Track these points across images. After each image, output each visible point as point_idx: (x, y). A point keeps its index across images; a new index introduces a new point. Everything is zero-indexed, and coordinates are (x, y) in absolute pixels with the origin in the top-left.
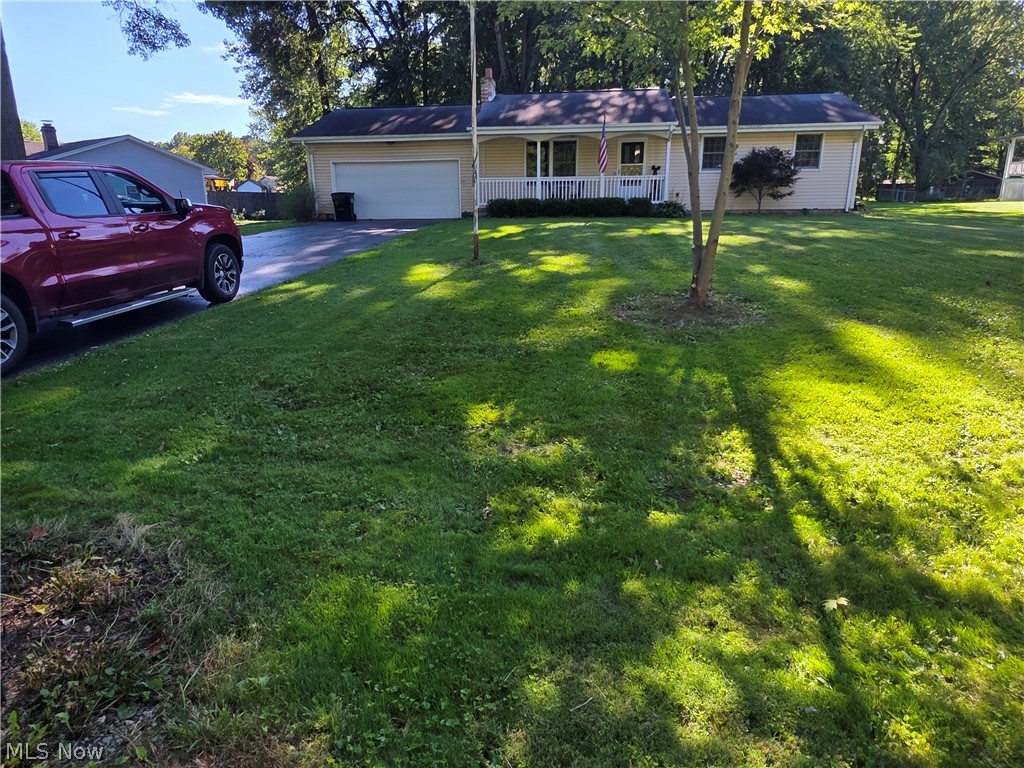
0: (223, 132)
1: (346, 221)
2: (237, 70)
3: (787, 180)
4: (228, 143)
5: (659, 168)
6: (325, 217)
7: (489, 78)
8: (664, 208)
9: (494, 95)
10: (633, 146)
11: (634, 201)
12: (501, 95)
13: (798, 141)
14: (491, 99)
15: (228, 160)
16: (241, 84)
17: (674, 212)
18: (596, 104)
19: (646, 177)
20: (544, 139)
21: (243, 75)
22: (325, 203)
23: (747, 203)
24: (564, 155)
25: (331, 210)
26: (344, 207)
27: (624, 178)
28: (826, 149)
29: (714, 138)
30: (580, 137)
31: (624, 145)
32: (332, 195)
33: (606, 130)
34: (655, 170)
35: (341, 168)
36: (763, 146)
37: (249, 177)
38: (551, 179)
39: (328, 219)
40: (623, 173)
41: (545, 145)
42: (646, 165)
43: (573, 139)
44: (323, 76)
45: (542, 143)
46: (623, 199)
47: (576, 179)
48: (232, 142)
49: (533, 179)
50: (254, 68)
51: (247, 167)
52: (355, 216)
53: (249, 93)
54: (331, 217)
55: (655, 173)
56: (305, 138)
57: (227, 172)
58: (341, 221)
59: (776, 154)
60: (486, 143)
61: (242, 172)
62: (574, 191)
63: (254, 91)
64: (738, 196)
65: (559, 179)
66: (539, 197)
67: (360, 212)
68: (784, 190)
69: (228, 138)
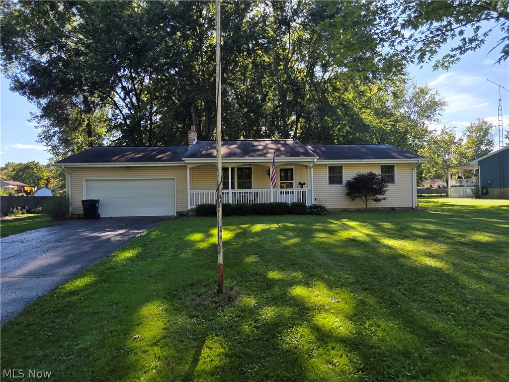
0: (34, 162)
1: (91, 219)
2: (36, 127)
3: (381, 191)
4: (36, 167)
5: (304, 184)
6: (76, 216)
7: (193, 131)
8: (314, 209)
9: (196, 141)
10: (286, 171)
11: (294, 204)
12: (200, 141)
13: (381, 169)
14: (194, 143)
15: (35, 176)
16: (38, 135)
17: (322, 212)
18: (260, 147)
19: (296, 189)
20: (233, 166)
21: (40, 130)
22: (77, 206)
23: (359, 204)
24: (245, 176)
25: (81, 211)
26: (91, 209)
27: (282, 190)
28: (398, 173)
29: (334, 166)
30: (254, 165)
31: (281, 170)
32: (83, 201)
33: (275, 161)
34: (302, 185)
35: (91, 183)
36: (365, 171)
37: (47, 185)
38: (236, 190)
39: (79, 218)
40: (282, 187)
41: (233, 169)
42: (295, 182)
43: (249, 166)
44: (89, 132)
45: (231, 168)
46: (288, 204)
47: (253, 191)
48: (39, 167)
49: (226, 191)
50: (48, 127)
51: (46, 180)
52: (99, 215)
53: (43, 139)
54: (82, 216)
55: (302, 187)
56: (65, 164)
57: (33, 183)
58: (88, 219)
59: (372, 176)
60: (193, 168)
61: (42, 183)
62: (251, 198)
63: (46, 139)
64: (353, 200)
65: (241, 191)
66: (231, 202)
67: (104, 213)
68: (380, 197)
69: (36, 165)
